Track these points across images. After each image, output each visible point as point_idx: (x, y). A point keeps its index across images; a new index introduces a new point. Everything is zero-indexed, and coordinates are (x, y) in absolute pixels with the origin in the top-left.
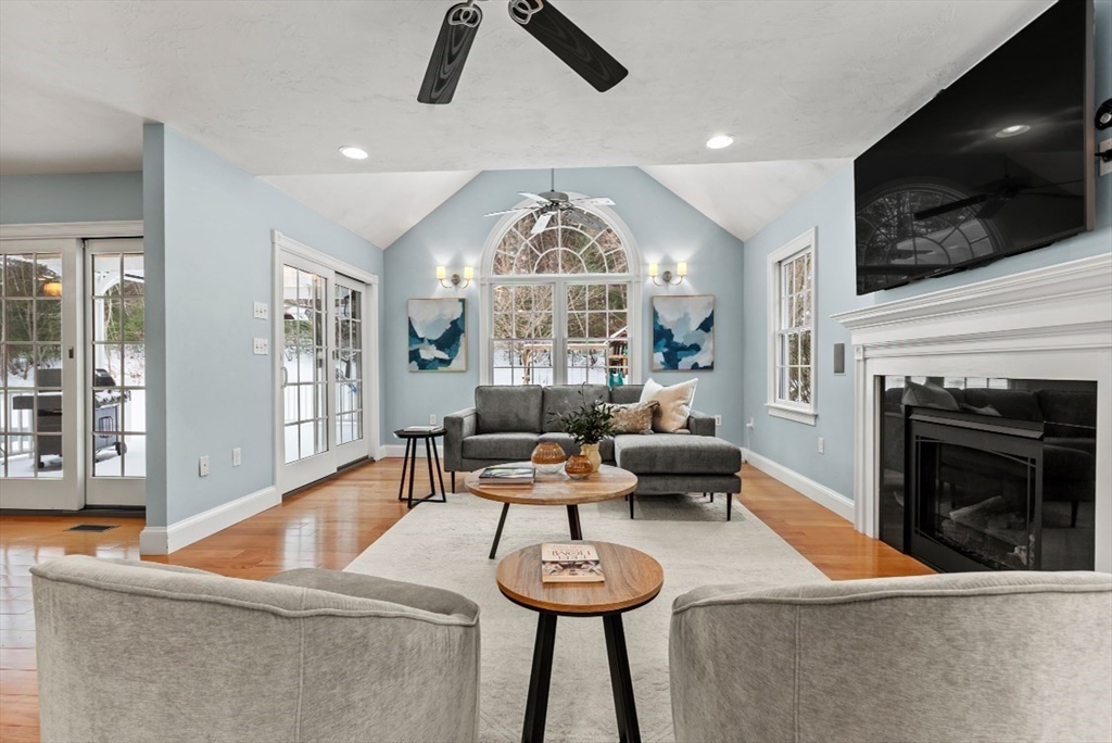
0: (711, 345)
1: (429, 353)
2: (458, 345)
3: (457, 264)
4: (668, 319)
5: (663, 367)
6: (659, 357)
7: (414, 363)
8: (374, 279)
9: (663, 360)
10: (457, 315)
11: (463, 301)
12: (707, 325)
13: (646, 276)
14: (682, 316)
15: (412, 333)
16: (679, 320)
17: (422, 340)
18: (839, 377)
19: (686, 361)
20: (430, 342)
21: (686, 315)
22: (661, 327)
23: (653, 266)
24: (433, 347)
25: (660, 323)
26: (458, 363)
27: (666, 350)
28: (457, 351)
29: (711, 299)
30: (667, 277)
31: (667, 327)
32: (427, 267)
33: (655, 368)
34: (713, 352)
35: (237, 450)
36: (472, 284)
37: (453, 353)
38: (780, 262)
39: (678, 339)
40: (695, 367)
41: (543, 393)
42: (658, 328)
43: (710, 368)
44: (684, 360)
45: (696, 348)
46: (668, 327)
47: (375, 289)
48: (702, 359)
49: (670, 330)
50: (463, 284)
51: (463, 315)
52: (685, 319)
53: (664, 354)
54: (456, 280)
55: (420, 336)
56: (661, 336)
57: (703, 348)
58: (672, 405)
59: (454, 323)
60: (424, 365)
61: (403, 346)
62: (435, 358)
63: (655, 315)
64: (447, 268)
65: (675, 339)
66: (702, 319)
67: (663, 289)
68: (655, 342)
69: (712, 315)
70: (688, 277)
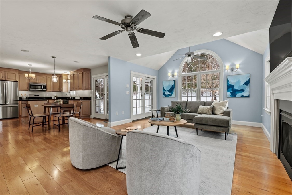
0: (248, 89)
1: (167, 93)
2: (173, 91)
3: (173, 72)
4: (232, 82)
5: (230, 96)
6: (229, 93)
7: (164, 95)
8: (155, 77)
9: (230, 94)
10: (173, 84)
11: (174, 81)
12: (247, 83)
13: (225, 70)
15: (163, 89)
16: (236, 82)
17: (165, 90)
19: (239, 95)
20: (167, 91)
21: (239, 80)
22: (230, 84)
23: (228, 66)
24: (168, 92)
25: (230, 83)
26: (173, 95)
27: (231, 91)
28: (173, 93)
29: (249, 75)
30: (232, 69)
31: (232, 84)
32: (166, 73)
33: (227, 97)
34: (250, 92)
35: (123, 111)
36: (176, 76)
37: (172, 93)
38: (269, 61)
39: (236, 88)
40: (242, 96)
41: (187, 103)
42: (229, 85)
43: (248, 96)
44: (238, 94)
45: (243, 90)
47: (156, 79)
48: (245, 94)
49: (233, 85)
50: (174, 77)
51: (174, 84)
52: (239, 82)
53: (231, 92)
54: (173, 76)
55: (165, 89)
56: (230, 87)
57: (245, 90)
58: (219, 107)
59: (172, 86)
60: (166, 96)
61: (161, 92)
62: (168, 94)
63: (228, 81)
64: (171, 73)
65: (235, 88)
66: (245, 81)
67: (231, 74)
68: (228, 89)
69: (249, 80)
70: (240, 68)
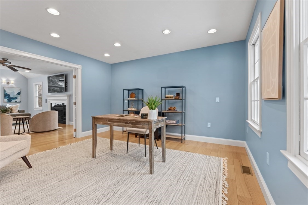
0: (20, 98)
4: (8, 92)
5: (7, 102)
6: (6, 100)
9: (7, 100)
12: (19, 94)
13: (2, 82)
14: (12, 91)
16: (11, 92)
18: (46, 103)
19: (13, 101)
21: (13, 91)
22: (7, 94)
23: (4, 81)
25: (6, 93)
27: (8, 98)
29: (20, 89)
30: (8, 83)
33: (5, 102)
34: (21, 99)
38: (36, 85)
39: (11, 96)
40: (16, 102)
43: (20, 102)
44: (13, 100)
45: (16, 98)
46: (8, 94)
48: (18, 100)
52: (13, 92)
53: (7, 99)
57: (18, 98)
63: (5, 91)
65: (10, 96)
66: (18, 92)
67: (7, 86)
68: (5, 97)
69: (20, 92)
70: (14, 84)
